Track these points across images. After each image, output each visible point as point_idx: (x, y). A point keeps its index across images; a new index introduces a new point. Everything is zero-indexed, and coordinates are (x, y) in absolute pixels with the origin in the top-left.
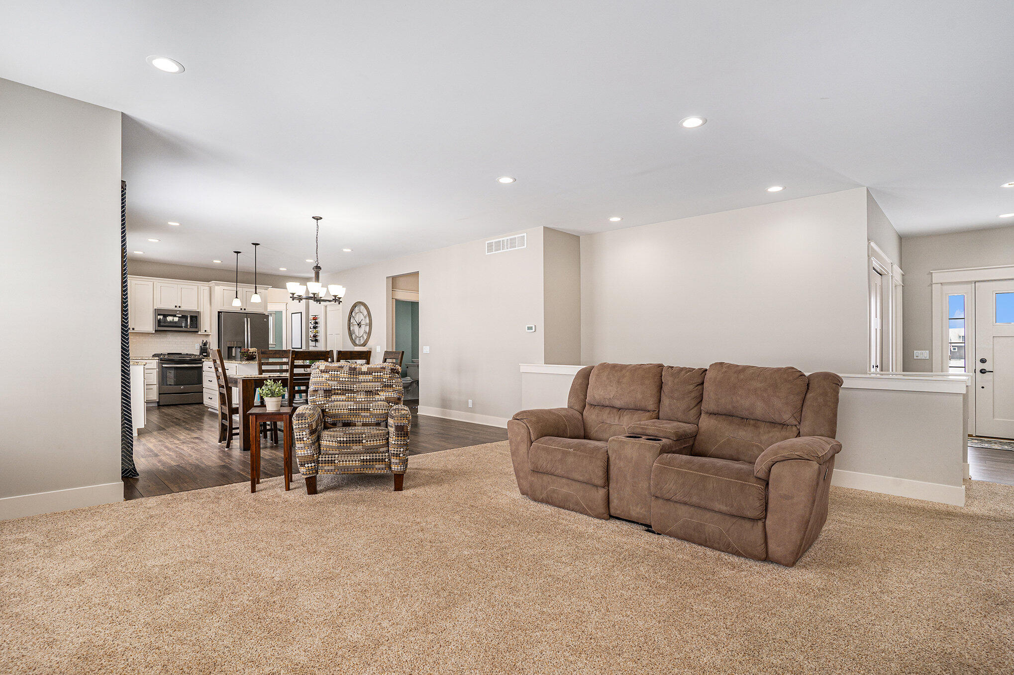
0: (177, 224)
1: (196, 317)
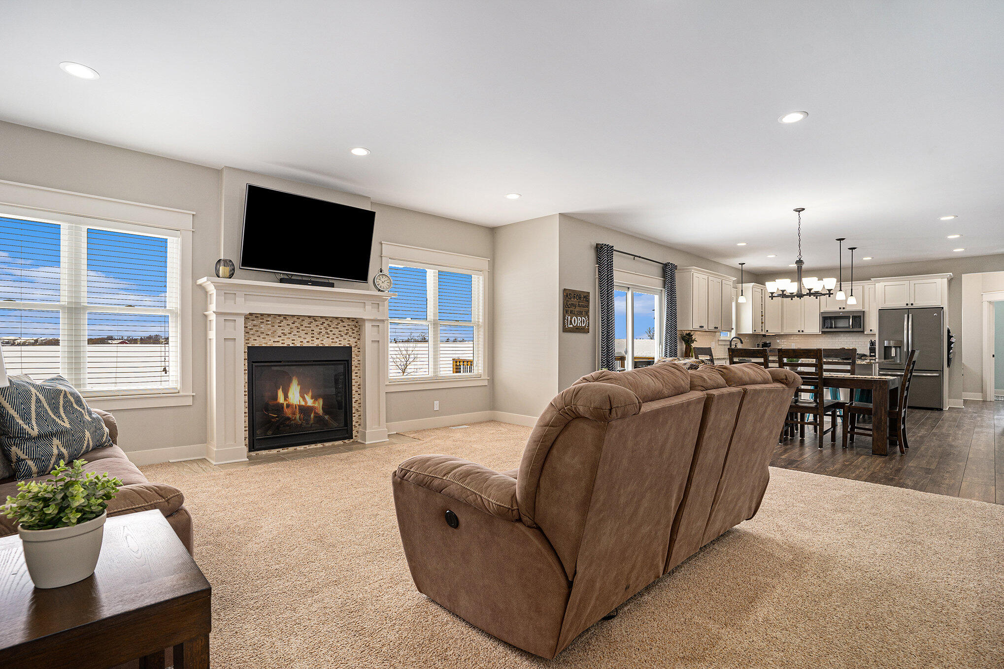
0: (745, 244)
1: (860, 317)
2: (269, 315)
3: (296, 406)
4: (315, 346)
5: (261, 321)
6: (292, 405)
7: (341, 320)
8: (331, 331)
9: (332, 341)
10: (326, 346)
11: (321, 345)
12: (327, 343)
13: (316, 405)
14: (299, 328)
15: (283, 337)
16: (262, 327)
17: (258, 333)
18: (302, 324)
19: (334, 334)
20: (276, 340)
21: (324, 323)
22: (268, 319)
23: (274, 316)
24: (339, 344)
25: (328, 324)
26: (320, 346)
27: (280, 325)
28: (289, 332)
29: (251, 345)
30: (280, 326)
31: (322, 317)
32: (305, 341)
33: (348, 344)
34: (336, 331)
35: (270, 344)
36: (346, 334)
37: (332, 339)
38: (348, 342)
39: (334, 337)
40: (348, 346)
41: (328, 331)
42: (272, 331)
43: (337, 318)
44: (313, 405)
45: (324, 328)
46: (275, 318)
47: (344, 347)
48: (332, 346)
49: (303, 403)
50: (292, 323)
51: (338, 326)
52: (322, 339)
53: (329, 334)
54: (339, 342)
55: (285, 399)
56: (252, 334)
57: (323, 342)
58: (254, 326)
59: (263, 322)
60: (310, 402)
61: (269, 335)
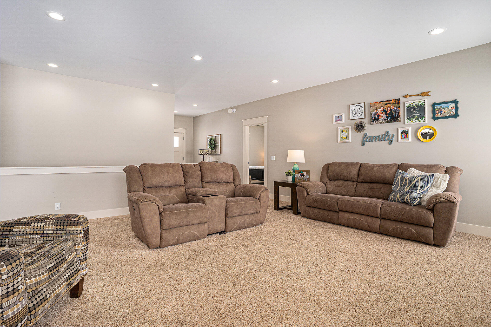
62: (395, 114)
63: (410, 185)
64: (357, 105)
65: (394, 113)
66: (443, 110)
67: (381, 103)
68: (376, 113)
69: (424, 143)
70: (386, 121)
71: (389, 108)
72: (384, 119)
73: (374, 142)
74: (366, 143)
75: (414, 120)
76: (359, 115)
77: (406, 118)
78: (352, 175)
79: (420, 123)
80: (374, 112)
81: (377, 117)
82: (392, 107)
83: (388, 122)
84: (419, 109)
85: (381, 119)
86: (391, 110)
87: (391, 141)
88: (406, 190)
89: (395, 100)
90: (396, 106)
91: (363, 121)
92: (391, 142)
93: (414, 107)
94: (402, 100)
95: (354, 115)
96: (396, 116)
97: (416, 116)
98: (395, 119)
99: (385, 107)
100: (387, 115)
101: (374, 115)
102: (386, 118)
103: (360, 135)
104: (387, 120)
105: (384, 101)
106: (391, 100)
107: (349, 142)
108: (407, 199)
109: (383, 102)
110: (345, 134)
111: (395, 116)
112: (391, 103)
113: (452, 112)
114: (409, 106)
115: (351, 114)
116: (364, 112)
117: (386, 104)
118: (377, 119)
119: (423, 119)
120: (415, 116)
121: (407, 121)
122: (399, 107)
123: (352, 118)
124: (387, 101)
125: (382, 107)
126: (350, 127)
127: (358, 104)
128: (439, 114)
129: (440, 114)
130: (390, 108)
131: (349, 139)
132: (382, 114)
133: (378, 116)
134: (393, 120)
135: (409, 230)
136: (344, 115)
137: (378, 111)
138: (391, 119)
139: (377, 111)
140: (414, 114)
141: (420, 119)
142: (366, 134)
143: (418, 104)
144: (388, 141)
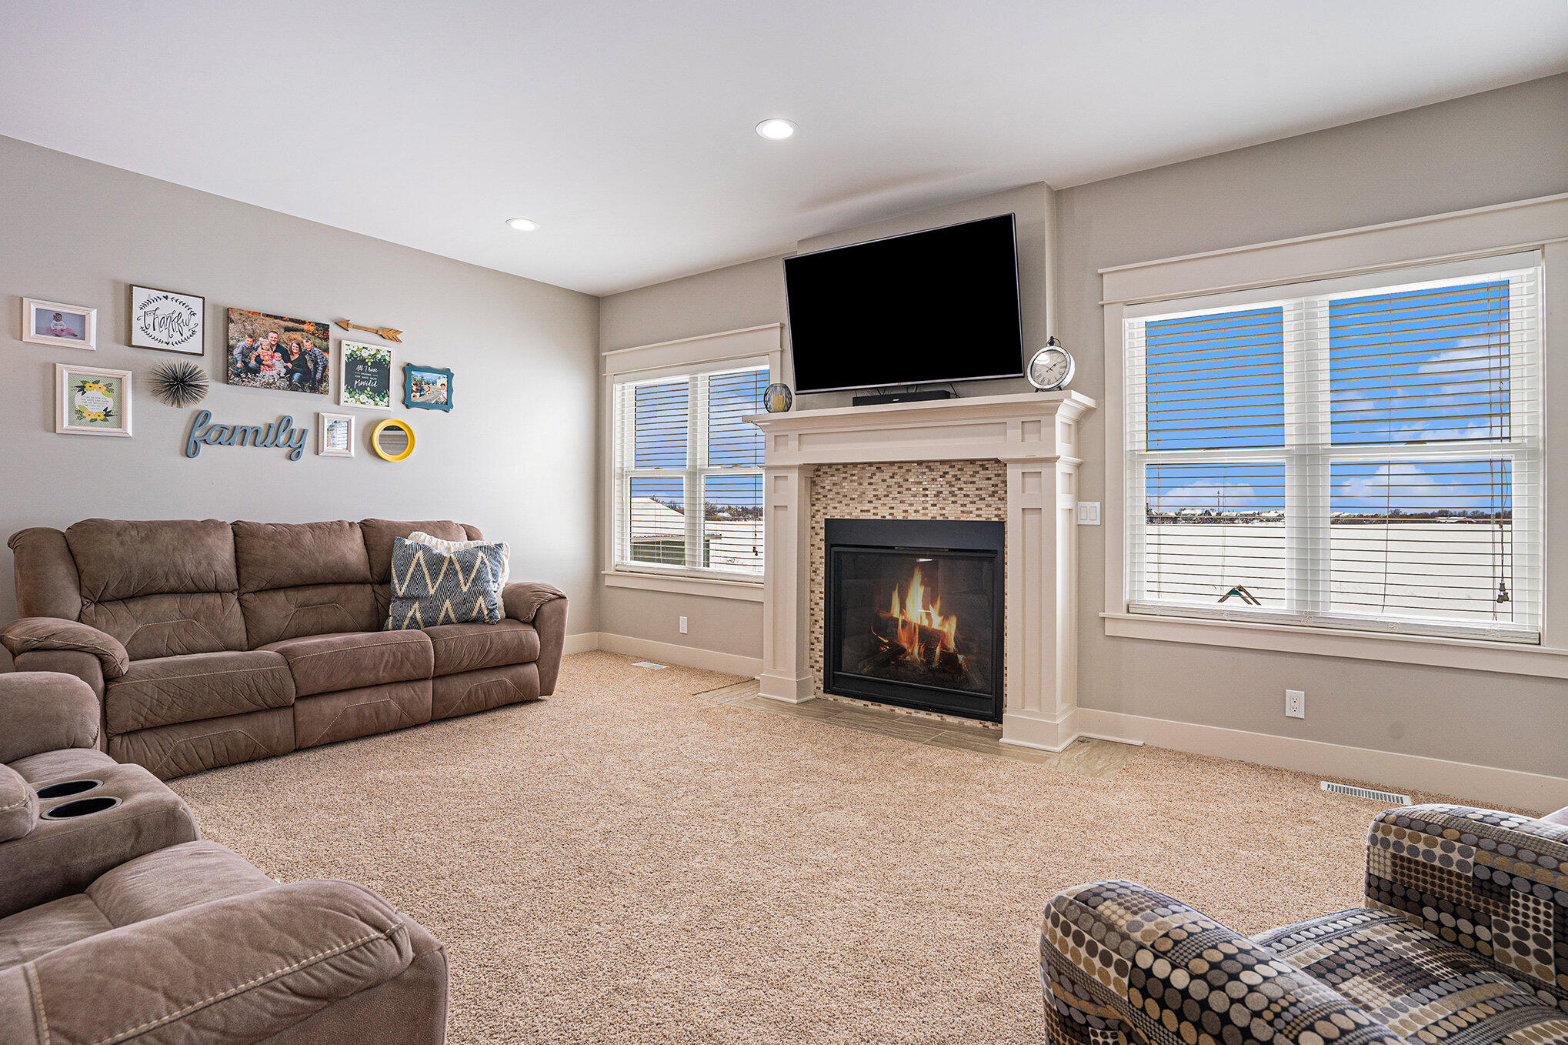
2: (855, 465)
3: (915, 627)
4: (930, 519)
5: (844, 475)
6: (910, 623)
7: (981, 466)
8: (961, 489)
9: (962, 509)
10: (950, 519)
11: (941, 518)
12: (953, 513)
13: (945, 630)
14: (902, 486)
15: (876, 503)
16: (844, 487)
17: (839, 496)
18: (907, 477)
19: (967, 496)
20: (864, 509)
21: (947, 473)
22: (854, 472)
23: (862, 466)
24: (978, 516)
25: (955, 476)
26: (938, 519)
27: (872, 481)
28: (885, 493)
29: (829, 517)
30: (872, 484)
31: (942, 462)
32: (911, 510)
33: (996, 516)
34: (970, 489)
35: (856, 514)
36: (992, 495)
37: (962, 505)
38: (996, 512)
39: (967, 501)
40: (996, 519)
41: (954, 489)
42: (859, 493)
43: (972, 462)
44: (939, 629)
45: (947, 483)
46: (863, 469)
47: (988, 524)
48: (962, 519)
49: (925, 623)
50: (891, 477)
51: (974, 479)
52: (941, 506)
53: (956, 496)
54: (978, 512)
55: (901, 612)
56: (832, 499)
57: (944, 512)
58: (834, 484)
59: (846, 478)
60: (936, 623)
61: (854, 499)
62: (316, 369)
63: (471, 573)
64: (170, 295)
65: (311, 365)
66: (425, 387)
67: (270, 321)
68: (252, 348)
69: (387, 464)
70: (284, 383)
71: (294, 345)
72: (279, 375)
73: (236, 448)
74: (203, 447)
75: (363, 397)
76: (177, 337)
77: (343, 387)
78: (219, 569)
79: (376, 407)
80: (241, 344)
81: (253, 363)
82: (307, 345)
83: (292, 387)
84: (375, 370)
85: (266, 374)
86: (302, 353)
87: (299, 450)
88: (465, 589)
89: (317, 324)
90: (317, 344)
91: (193, 362)
92: (295, 454)
93: (363, 361)
94: (335, 332)
95: (150, 330)
96: (318, 376)
97: (369, 389)
98: (313, 384)
99: (285, 336)
100: (290, 365)
101: (245, 354)
102: (286, 374)
103: (177, 417)
104: (290, 381)
105: (281, 318)
106: (304, 322)
107: (124, 435)
108: (480, 608)
109: (276, 317)
110: (96, 400)
111: (315, 374)
112: (303, 331)
113: (441, 397)
114: (352, 355)
115: (136, 325)
116: (199, 329)
117: (287, 329)
118: (255, 371)
119: (386, 399)
120: (365, 387)
121: (344, 395)
122: (327, 350)
123: (138, 338)
124: (291, 320)
125: (275, 335)
126: (129, 374)
127: (177, 296)
128: (418, 394)
129: (421, 395)
130: (299, 344)
131: (120, 424)
132: (272, 357)
133: (259, 360)
134: (309, 387)
135: (500, 683)
136: (93, 317)
137: (258, 343)
138: (300, 381)
139: (255, 341)
140: (364, 380)
141: (377, 399)
142: (207, 415)
143: (374, 356)
144: (286, 450)
